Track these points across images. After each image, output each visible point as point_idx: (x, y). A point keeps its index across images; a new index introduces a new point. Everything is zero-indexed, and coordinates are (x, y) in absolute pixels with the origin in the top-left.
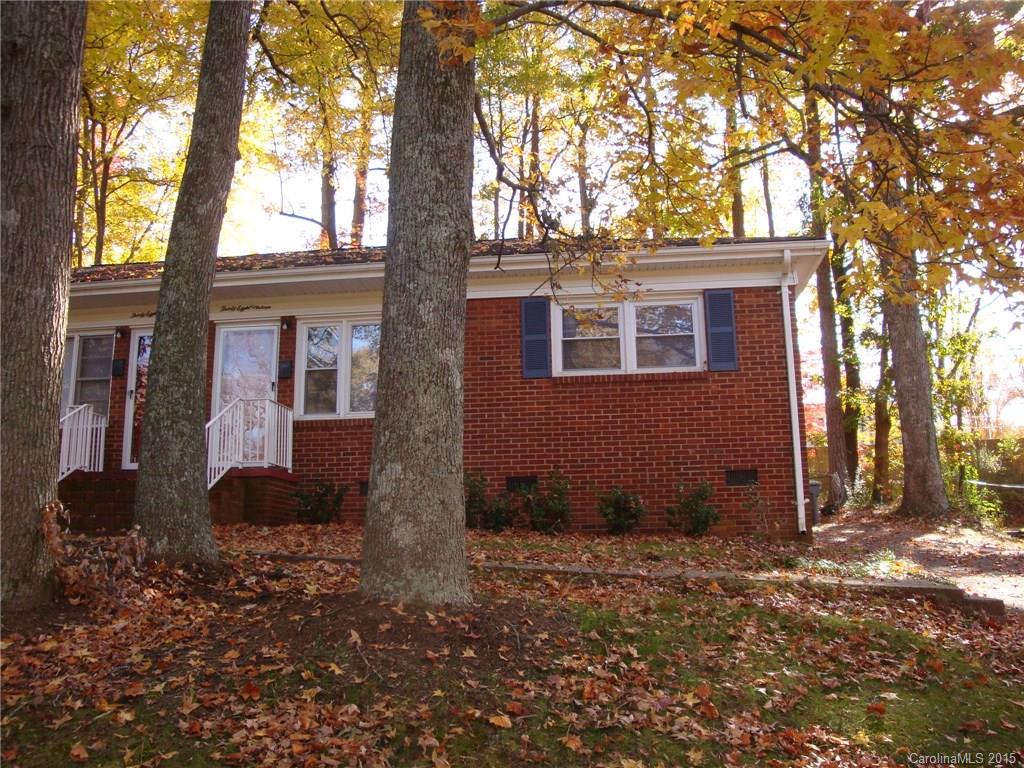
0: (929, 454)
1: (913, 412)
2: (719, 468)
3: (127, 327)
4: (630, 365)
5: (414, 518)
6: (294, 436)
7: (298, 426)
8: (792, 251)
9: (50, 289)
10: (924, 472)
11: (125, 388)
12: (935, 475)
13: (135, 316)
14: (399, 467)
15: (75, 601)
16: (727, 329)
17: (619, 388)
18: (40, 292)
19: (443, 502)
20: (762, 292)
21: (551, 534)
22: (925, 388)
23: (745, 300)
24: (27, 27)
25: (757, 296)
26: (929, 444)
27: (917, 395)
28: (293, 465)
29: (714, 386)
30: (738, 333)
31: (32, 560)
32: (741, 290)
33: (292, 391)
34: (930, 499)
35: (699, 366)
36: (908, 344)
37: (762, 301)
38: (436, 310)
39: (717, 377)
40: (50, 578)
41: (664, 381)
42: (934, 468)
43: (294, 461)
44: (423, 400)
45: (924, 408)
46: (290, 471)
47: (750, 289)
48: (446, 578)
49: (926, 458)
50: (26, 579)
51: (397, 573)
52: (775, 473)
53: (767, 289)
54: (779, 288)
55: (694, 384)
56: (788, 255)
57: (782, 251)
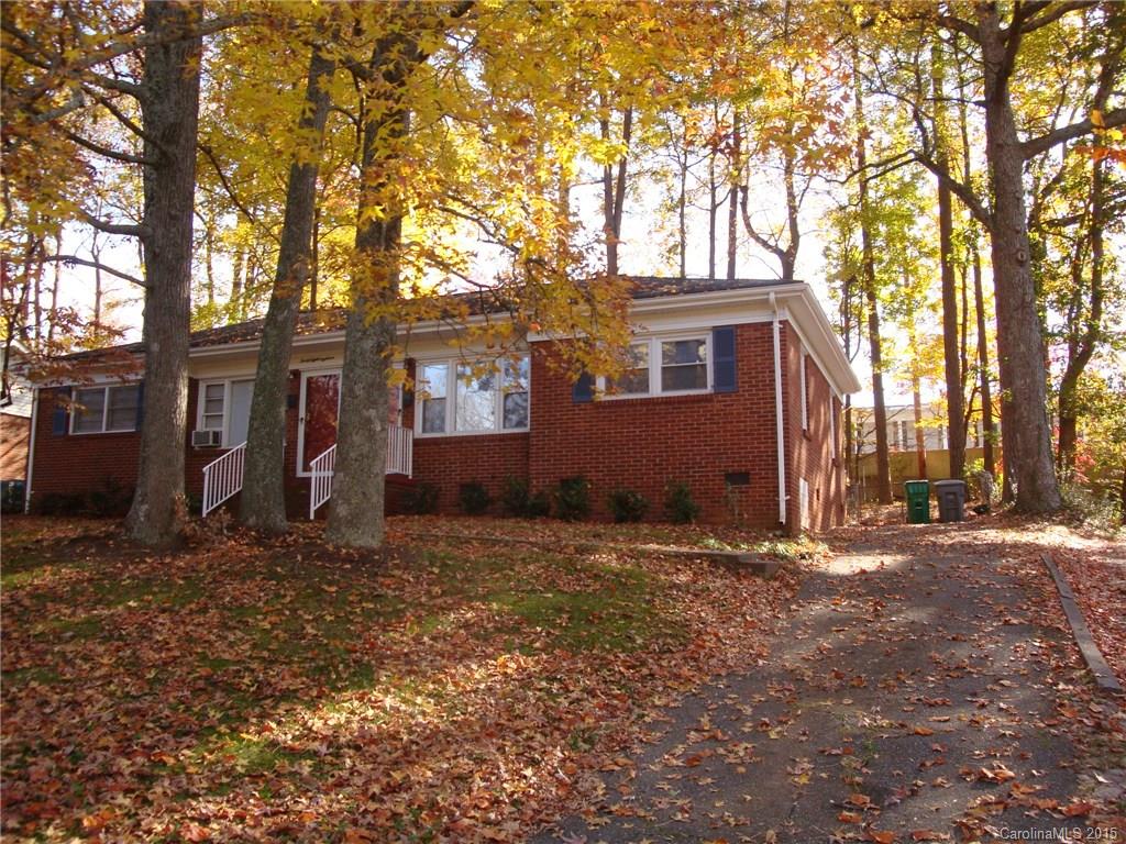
0: (1039, 454)
1: (1025, 414)
2: (720, 471)
3: (297, 370)
4: (656, 389)
5: (348, 501)
6: (413, 450)
7: (417, 443)
8: (776, 293)
9: (175, 383)
10: (1034, 472)
11: (297, 416)
12: (1046, 475)
13: (303, 361)
14: (342, 474)
15: (192, 546)
16: (729, 359)
17: (645, 408)
18: (170, 386)
19: (364, 493)
20: (759, 327)
21: (569, 522)
22: (1038, 391)
23: (745, 334)
24: (160, 242)
25: (755, 330)
26: (1040, 445)
27: (1030, 397)
28: (413, 473)
29: (717, 406)
30: (738, 361)
31: (170, 524)
32: (742, 326)
33: (413, 416)
34: (1039, 498)
35: (709, 390)
36: (1023, 348)
37: (758, 334)
38: (364, 388)
39: (720, 398)
40: (179, 533)
41: (679, 402)
42: (1045, 468)
43: (413, 469)
44: (355, 438)
45: (1036, 410)
46: (410, 477)
47: (749, 325)
48: (363, 533)
49: (1035, 459)
50: (167, 533)
51: (338, 530)
52: (763, 475)
53: (763, 324)
54: (771, 323)
55: (703, 404)
56: (772, 296)
57: (768, 294)
